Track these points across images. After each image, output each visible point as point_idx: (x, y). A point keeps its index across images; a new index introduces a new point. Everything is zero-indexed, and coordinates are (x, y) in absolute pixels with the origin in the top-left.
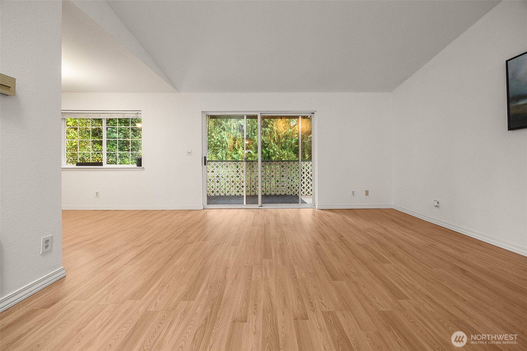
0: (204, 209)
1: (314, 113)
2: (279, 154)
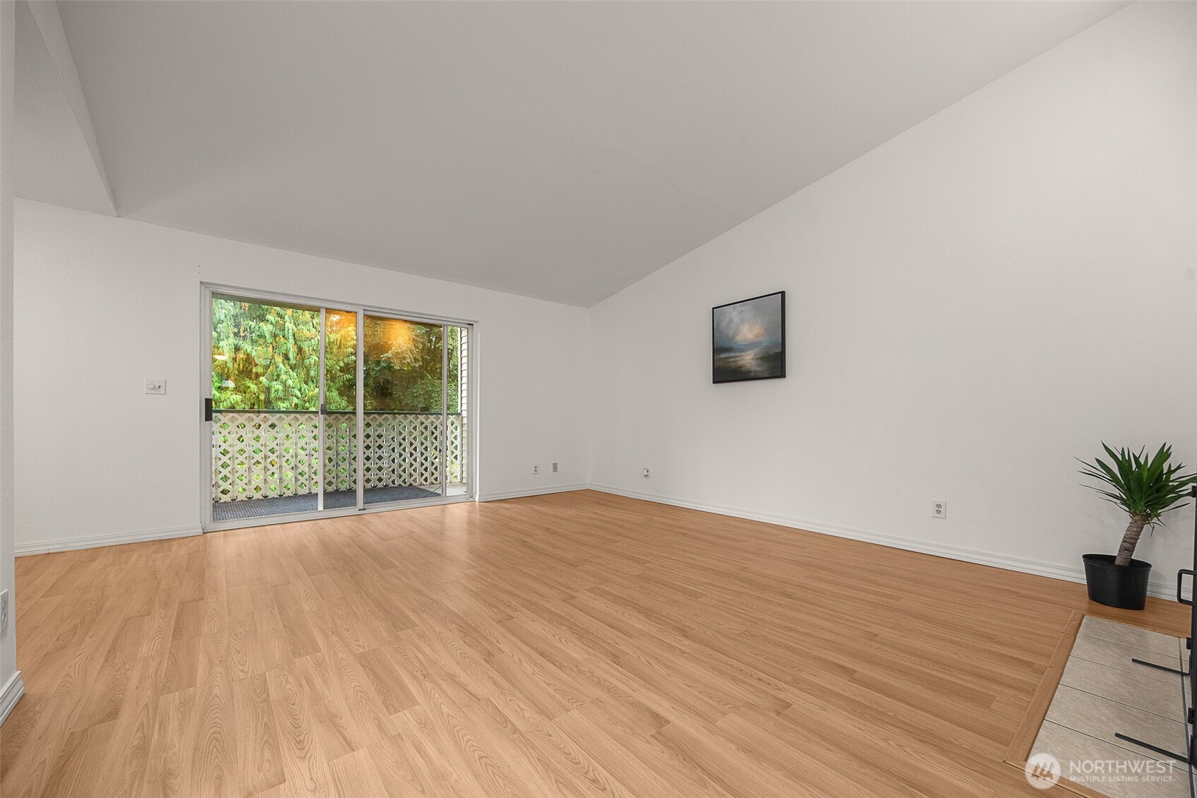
0: (204, 533)
1: (473, 325)
2: (300, 395)
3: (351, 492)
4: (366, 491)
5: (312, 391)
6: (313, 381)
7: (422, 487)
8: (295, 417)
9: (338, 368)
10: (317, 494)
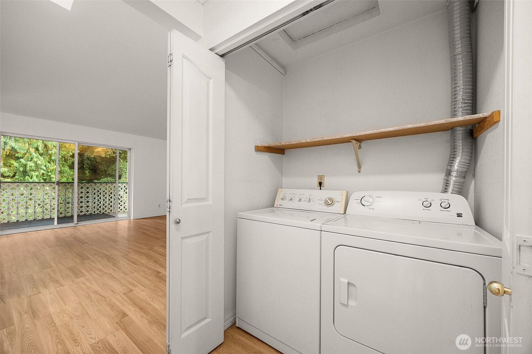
1: (131, 149)
3: (72, 217)
4: (78, 216)
5: (52, 166)
6: (53, 162)
7: (109, 214)
8: (43, 185)
9: (69, 155)
10: (54, 218)
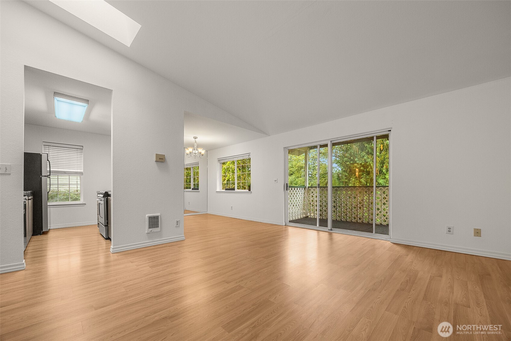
0: (285, 225)
1: (390, 131)
